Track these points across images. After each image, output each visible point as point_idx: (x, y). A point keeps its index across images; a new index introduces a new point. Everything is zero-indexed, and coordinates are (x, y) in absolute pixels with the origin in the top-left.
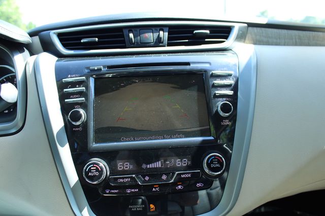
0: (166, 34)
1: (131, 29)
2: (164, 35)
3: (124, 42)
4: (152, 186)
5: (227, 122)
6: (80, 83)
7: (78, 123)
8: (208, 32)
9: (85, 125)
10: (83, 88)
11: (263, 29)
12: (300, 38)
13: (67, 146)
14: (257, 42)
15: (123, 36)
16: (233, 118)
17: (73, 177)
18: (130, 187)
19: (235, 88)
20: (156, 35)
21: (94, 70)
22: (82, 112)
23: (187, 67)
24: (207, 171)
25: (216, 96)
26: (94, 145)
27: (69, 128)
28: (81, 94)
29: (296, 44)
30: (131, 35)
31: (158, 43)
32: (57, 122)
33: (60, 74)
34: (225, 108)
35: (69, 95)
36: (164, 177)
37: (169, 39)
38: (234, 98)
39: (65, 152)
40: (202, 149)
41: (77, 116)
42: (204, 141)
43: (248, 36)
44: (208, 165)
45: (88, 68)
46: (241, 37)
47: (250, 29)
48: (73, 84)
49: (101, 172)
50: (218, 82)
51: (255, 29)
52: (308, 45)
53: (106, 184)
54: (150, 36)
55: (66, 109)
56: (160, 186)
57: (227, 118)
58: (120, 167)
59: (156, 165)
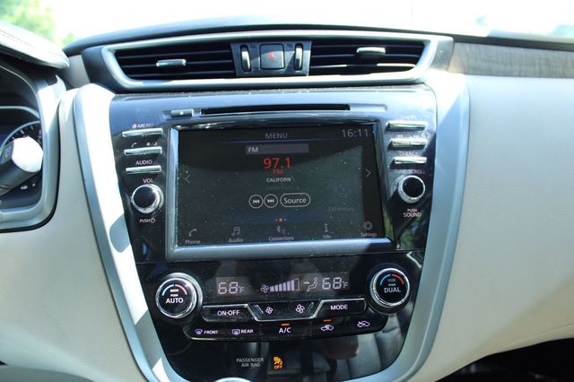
0: (308, 53)
1: (244, 43)
2: (304, 55)
3: (232, 66)
4: (279, 325)
5: (414, 213)
6: (153, 139)
7: (149, 210)
8: (382, 50)
9: (161, 214)
10: (157, 148)
11: (482, 47)
12: (548, 63)
13: (129, 250)
14: (470, 70)
15: (230, 56)
16: (426, 206)
17: (138, 305)
18: (239, 325)
20: (289, 55)
21: (178, 116)
22: (156, 189)
23: (344, 113)
24: (376, 298)
25: (394, 166)
26: (175, 250)
27: (133, 220)
28: (154, 158)
29: (540, 75)
30: (245, 55)
31: (294, 68)
32: (112, 208)
33: (118, 123)
34: (411, 187)
35: (133, 160)
36: (300, 309)
37: (313, 62)
38: (427, 170)
39: (125, 262)
41: (146, 199)
42: (372, 245)
43: (455, 60)
44: (380, 289)
45: (167, 112)
46: (442, 61)
47: (458, 45)
48: (141, 141)
49: (188, 297)
50: (399, 140)
51: (468, 47)
52: (564, 76)
53: (197, 319)
54: (279, 57)
55: (127, 184)
56: (292, 324)
57: (412, 205)
58: (221, 290)
59: (287, 287)
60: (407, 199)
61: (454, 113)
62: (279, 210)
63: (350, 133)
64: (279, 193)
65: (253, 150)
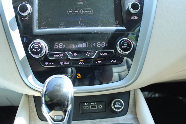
4: (79, 60)
5: (135, 18)
9: (31, 15)
16: (140, 15)
17: (21, 53)
18: (63, 61)
22: (29, 6)
24: (119, 50)
26: (36, 30)
27: (18, 17)
36: (88, 54)
39: (16, 35)
40: (117, 35)
41: (24, 9)
42: (117, 30)
49: (42, 49)
53: (45, 59)
56: (85, 60)
58: (56, 46)
59: (83, 45)
60: (133, 11)
62: (80, 15)
64: (80, 8)
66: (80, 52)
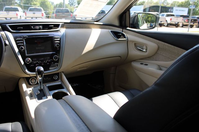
0: (42, 27)
1: (32, 25)
2: (41, 27)
3: (30, 29)
4: (42, 64)
5: (58, 49)
6: (21, 40)
7: (22, 50)
8: (53, 26)
9: (24, 50)
12: (80, 26)
13: (20, 55)
14: (67, 28)
15: (30, 27)
16: (60, 48)
17: (23, 63)
18: (37, 64)
19: (60, 41)
20: (39, 27)
23: (48, 36)
24: (54, 60)
25: (55, 43)
26: (27, 55)
27: (20, 51)
28: (22, 43)
29: (79, 28)
30: (32, 27)
31: (40, 29)
32: (17, 50)
33: (15, 38)
34: (58, 45)
35: (19, 43)
37: (43, 28)
38: (60, 43)
39: (20, 57)
40: (53, 55)
41: (22, 48)
42: (53, 53)
43: (65, 26)
44: (54, 59)
45: (23, 36)
46: (63, 26)
47: (65, 24)
48: (19, 40)
49: (30, 61)
50: (56, 39)
52: (83, 28)
53: (31, 64)
54: (38, 27)
55: (18, 47)
57: (58, 48)
58: (34, 60)
59: (43, 59)
60: (57, 47)
61: (63, 34)
62: (40, 49)
63: (49, 39)
64: (40, 47)
65: (36, 41)
66: (42, 61)
